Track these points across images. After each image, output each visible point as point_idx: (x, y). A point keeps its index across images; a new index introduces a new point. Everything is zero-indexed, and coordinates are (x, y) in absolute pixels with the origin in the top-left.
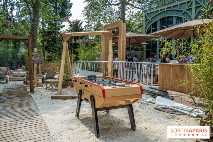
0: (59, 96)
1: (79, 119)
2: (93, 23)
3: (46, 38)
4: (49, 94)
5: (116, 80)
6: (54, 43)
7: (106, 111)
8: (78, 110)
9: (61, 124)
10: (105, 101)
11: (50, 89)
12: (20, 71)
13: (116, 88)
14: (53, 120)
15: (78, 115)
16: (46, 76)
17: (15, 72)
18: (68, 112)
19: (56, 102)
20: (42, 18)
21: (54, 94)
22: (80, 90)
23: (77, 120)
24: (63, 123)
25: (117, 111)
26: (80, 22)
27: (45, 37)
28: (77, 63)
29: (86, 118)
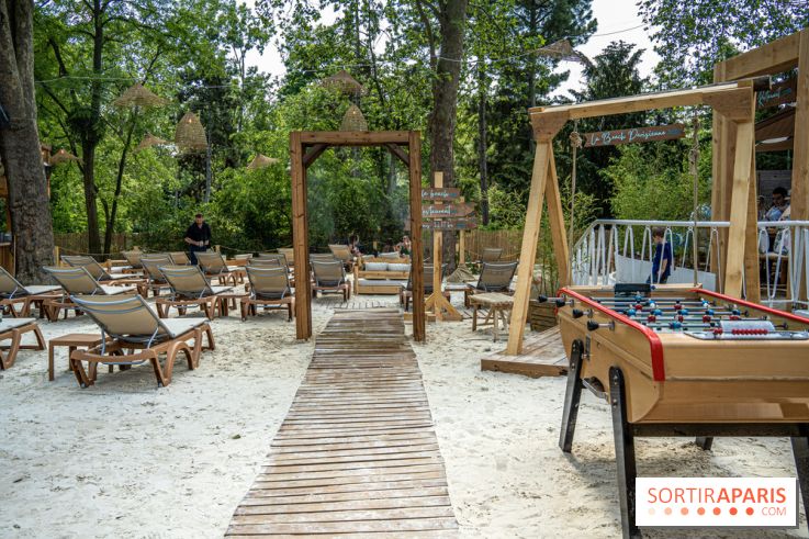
0: (511, 359)
1: (572, 460)
2: (692, 50)
3: (493, 129)
4: (481, 349)
5: (743, 309)
6: (523, 149)
7: (697, 444)
8: (569, 425)
9: (495, 470)
10: (661, 394)
11: (486, 332)
12: (392, 260)
13: (722, 342)
14: (472, 451)
15: (567, 443)
16: (480, 280)
17: (374, 264)
18: (534, 427)
19: (497, 383)
20: (477, 54)
21: (496, 351)
22: (575, 342)
23: (561, 465)
24: (505, 466)
25: (753, 449)
26: (631, 55)
27: (490, 127)
28: (597, 228)
29: (600, 461)
